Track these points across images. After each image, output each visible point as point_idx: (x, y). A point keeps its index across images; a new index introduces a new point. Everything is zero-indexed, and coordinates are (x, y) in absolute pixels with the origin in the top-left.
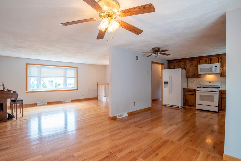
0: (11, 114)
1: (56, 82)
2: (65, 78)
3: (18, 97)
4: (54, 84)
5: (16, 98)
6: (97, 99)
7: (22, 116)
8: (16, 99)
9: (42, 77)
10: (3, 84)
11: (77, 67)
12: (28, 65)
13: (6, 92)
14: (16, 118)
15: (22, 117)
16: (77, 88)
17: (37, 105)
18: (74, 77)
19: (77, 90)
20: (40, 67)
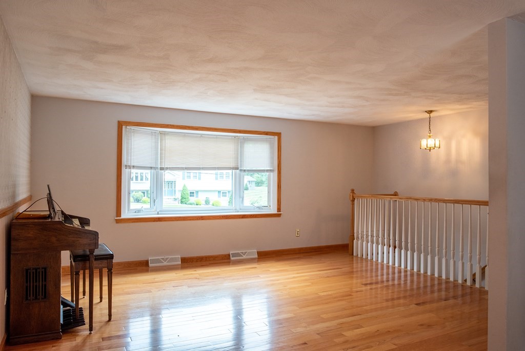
0: (74, 304)
1: (184, 186)
2: (238, 171)
3: (96, 245)
4: (179, 191)
5: (92, 248)
6: (350, 251)
7: (110, 315)
8: (92, 251)
9: (167, 168)
10: (50, 194)
11: (279, 135)
12: (124, 127)
13: (59, 226)
14: (91, 329)
15: (110, 320)
16: (279, 210)
17: (150, 265)
18: (267, 171)
19: (278, 215)
20: (161, 133)
